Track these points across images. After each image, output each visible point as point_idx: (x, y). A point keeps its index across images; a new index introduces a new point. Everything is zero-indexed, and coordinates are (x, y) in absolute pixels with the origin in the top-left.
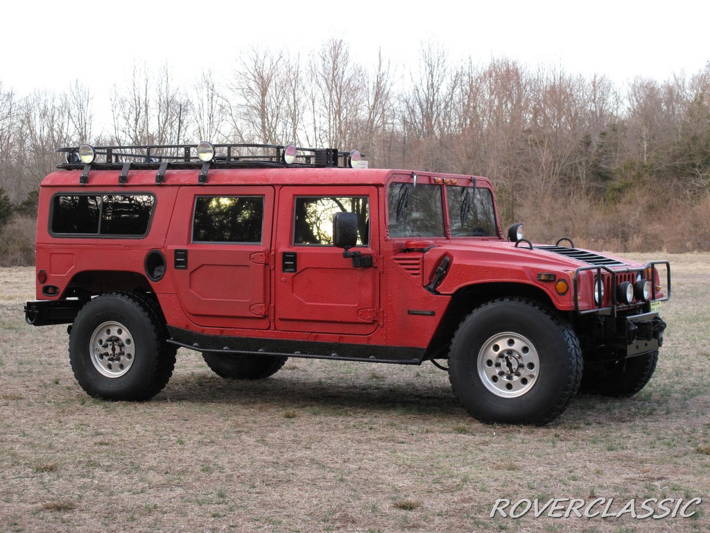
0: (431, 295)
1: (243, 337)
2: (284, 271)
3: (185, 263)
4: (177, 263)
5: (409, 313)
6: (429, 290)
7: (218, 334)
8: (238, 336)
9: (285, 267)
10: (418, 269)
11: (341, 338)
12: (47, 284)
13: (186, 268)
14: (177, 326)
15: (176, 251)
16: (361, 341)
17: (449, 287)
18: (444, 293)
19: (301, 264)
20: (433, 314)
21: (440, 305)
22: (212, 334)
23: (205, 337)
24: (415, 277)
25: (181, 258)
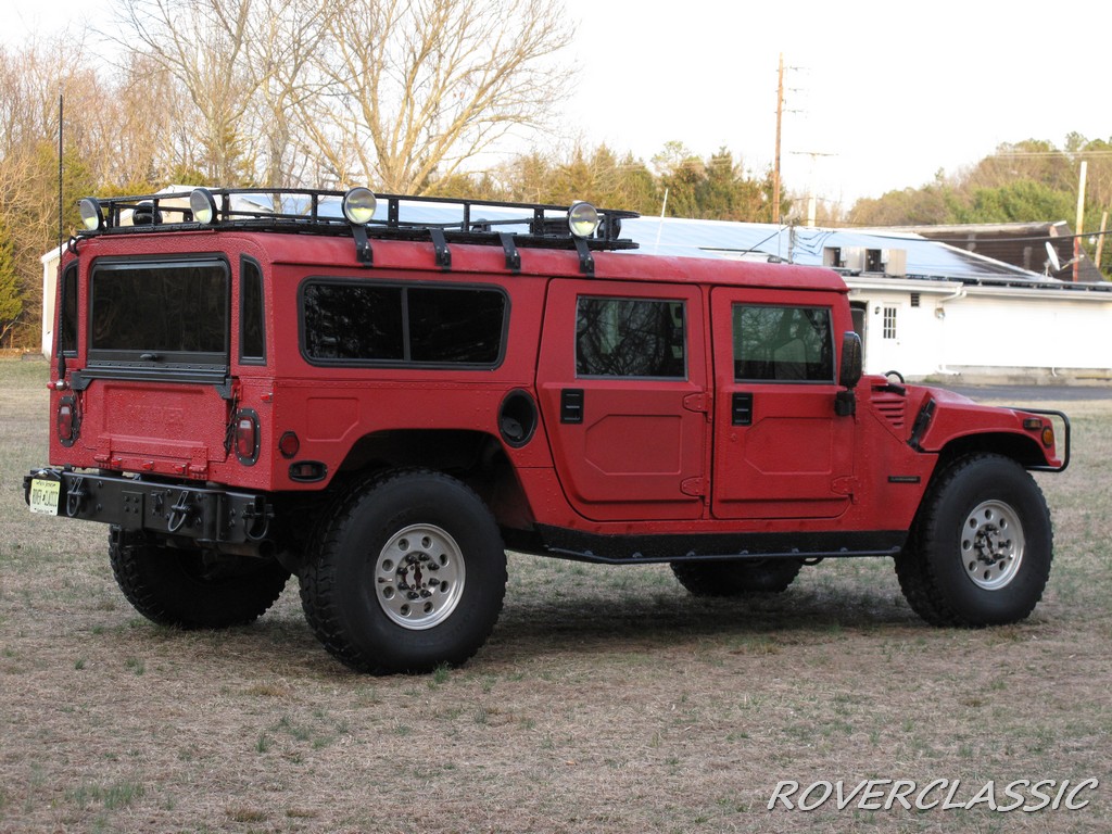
0: (916, 453)
1: (663, 533)
2: (733, 423)
3: (578, 413)
4: (565, 412)
5: (890, 480)
6: (914, 446)
7: (623, 532)
8: (654, 533)
9: (735, 415)
10: (899, 417)
11: (802, 524)
12: (298, 458)
13: (581, 421)
14: (554, 524)
15: (565, 392)
16: (828, 526)
17: (934, 441)
18: (930, 449)
19: (759, 411)
20: (918, 481)
21: (925, 466)
22: (613, 533)
23: (603, 538)
24: (897, 427)
25: (573, 403)
